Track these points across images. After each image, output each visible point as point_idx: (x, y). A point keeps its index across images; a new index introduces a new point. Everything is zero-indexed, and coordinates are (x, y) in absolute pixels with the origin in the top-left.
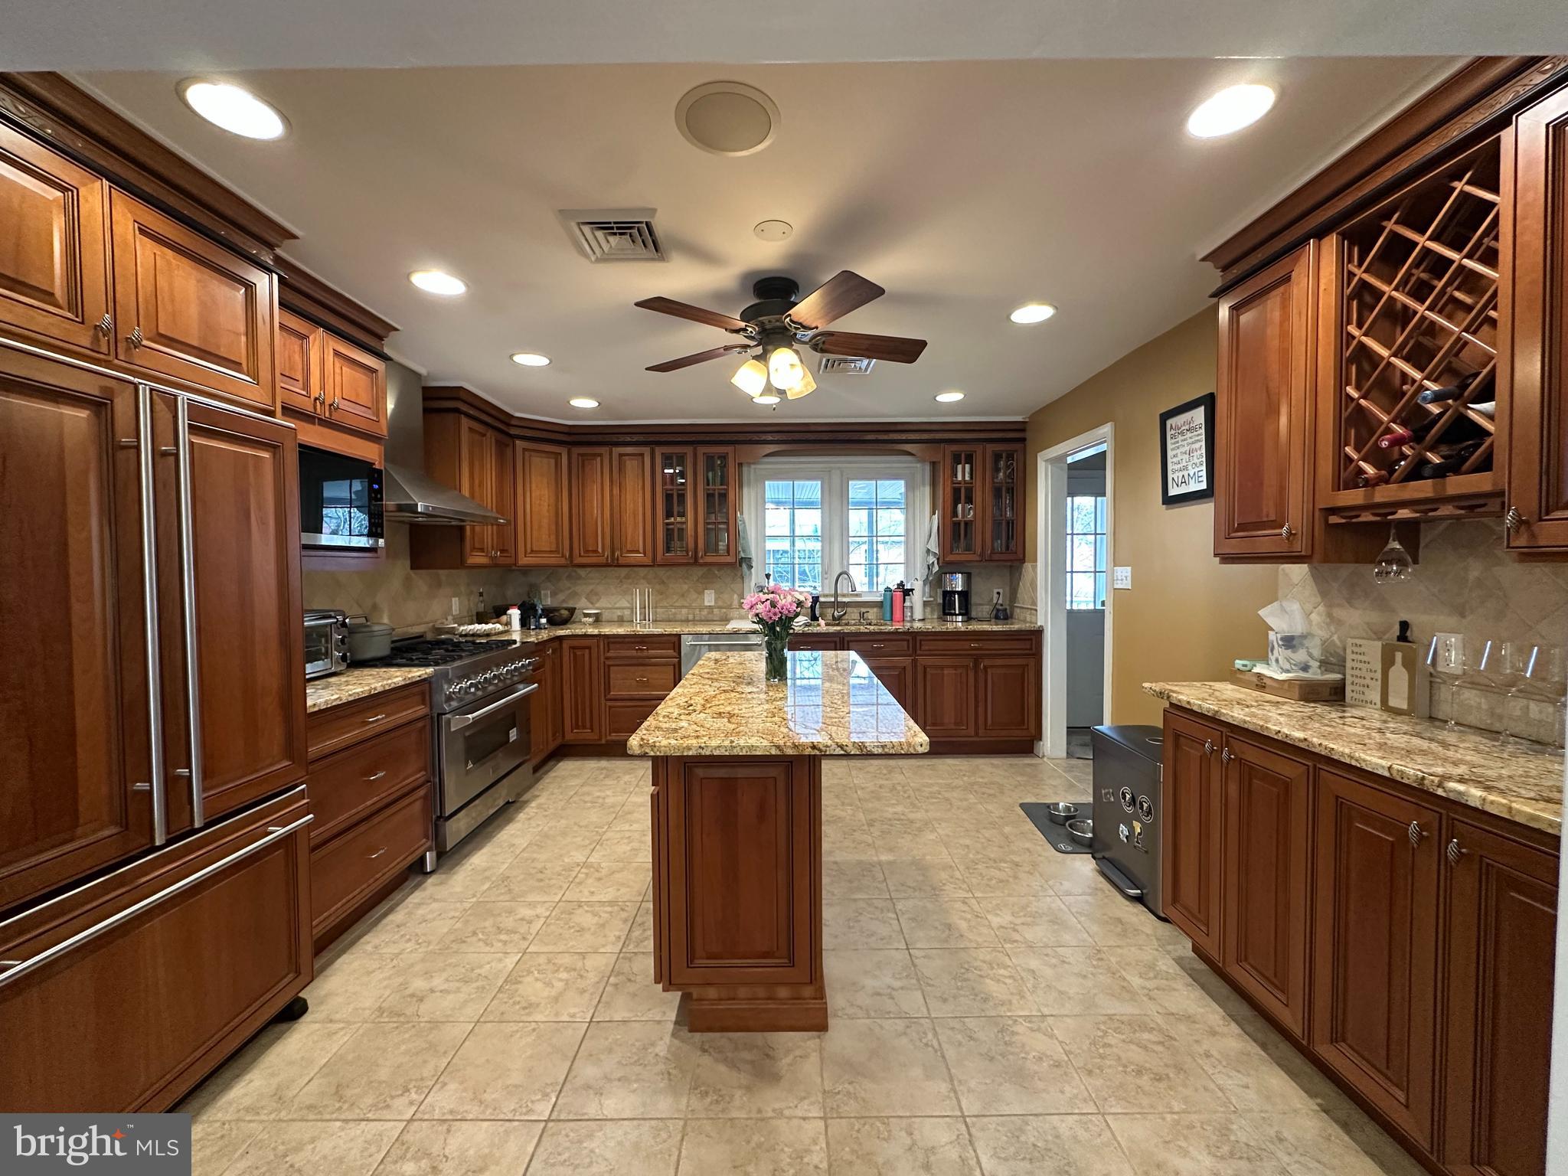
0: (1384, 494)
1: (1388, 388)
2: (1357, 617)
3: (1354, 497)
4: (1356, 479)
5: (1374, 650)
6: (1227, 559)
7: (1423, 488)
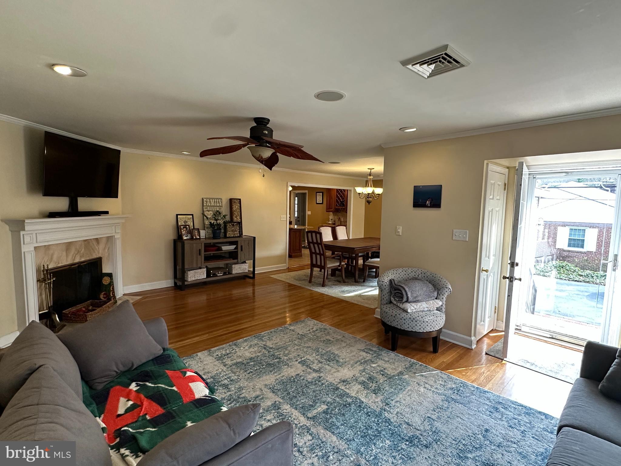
0: (339, 207)
1: (339, 199)
2: (336, 217)
3: (337, 207)
4: (337, 206)
5: (337, 220)
6: (327, 212)
7: (341, 207)
